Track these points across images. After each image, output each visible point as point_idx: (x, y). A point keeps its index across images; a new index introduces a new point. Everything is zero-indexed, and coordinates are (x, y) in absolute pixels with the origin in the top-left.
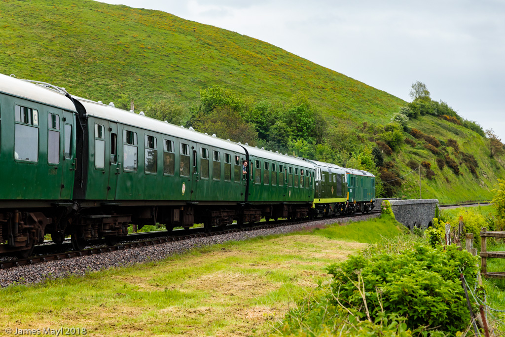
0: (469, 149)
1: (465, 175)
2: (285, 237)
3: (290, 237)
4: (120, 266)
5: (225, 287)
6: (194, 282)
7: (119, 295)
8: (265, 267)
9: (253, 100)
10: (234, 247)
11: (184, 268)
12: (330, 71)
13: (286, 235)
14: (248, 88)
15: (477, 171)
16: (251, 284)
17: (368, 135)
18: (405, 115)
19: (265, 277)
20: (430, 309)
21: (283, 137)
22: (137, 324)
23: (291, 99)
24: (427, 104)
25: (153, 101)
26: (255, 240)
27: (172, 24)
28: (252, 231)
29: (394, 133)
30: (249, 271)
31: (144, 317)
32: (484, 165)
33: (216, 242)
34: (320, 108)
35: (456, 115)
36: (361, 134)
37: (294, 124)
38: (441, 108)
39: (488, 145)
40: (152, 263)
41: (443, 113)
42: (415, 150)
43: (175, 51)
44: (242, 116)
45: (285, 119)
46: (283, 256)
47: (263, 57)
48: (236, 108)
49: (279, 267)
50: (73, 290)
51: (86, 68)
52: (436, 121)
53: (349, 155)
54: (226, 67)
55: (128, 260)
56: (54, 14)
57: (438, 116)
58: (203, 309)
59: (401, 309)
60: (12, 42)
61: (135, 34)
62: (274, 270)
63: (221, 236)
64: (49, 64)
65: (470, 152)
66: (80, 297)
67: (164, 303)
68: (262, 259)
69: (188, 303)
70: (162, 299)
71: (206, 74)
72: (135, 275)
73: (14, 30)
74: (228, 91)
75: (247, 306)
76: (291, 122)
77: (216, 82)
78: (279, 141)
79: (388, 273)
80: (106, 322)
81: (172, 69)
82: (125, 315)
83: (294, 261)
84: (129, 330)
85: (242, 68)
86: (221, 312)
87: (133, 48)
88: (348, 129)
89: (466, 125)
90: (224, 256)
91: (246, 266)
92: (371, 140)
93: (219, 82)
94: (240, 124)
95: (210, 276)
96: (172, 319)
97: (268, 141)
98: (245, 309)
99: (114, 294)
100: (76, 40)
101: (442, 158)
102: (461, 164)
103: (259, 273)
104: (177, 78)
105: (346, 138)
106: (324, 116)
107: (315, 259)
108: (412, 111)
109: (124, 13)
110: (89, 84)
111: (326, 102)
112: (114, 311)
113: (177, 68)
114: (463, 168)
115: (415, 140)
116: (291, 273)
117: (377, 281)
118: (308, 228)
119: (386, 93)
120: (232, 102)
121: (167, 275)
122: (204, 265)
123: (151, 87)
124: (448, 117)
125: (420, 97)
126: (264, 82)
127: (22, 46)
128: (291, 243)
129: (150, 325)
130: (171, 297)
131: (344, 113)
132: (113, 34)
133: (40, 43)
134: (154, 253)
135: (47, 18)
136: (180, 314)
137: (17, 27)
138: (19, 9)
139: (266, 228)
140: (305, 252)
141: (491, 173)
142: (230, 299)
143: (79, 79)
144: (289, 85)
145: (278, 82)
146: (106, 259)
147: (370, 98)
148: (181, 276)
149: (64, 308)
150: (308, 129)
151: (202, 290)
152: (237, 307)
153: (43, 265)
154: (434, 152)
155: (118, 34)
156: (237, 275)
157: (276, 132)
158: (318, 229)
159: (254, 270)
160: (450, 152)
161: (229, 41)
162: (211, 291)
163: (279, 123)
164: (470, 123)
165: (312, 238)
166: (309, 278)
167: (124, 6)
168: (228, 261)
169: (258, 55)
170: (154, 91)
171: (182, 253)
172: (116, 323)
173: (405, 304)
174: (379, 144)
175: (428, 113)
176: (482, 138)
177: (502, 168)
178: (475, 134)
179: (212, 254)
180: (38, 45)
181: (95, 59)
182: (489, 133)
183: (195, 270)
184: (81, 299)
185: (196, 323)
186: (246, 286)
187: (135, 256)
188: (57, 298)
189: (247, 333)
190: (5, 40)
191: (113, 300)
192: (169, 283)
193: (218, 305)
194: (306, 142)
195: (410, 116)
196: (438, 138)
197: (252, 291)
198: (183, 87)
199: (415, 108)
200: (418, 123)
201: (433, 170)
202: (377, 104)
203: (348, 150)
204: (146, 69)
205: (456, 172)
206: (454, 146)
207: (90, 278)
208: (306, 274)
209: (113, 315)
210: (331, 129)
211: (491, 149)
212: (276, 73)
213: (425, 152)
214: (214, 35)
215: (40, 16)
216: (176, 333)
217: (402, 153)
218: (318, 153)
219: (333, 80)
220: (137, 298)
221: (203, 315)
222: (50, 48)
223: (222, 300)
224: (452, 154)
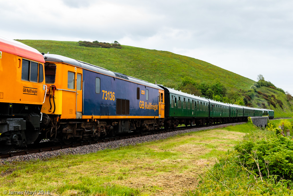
0: (279, 98)
1: (278, 108)
2: (212, 130)
3: (214, 130)
4: (149, 141)
5: (189, 150)
6: (177, 148)
7: (146, 153)
8: (205, 142)
9: (200, 82)
10: (193, 134)
11: (173, 142)
12: (228, 71)
13: (213, 130)
14: (198, 77)
15: (283, 106)
16: (199, 149)
17: (242, 94)
18: (255, 86)
19: (205, 146)
20: (291, 169)
21: (211, 94)
22: (151, 167)
23: (214, 81)
24: (263, 82)
25: (165, 82)
26: (201, 131)
27: (171, 56)
28: (200, 128)
29: (251, 93)
30: (199, 144)
31: (154, 164)
32: (285, 104)
33: (186, 132)
34: (224, 84)
35: (274, 86)
36: (239, 93)
37: (215, 90)
38: (269, 83)
39: (286, 97)
40: (161, 140)
41: (269, 85)
42: (259, 99)
43: (173, 65)
44: (196, 87)
45: (212, 88)
46: (212, 138)
47: (203, 66)
48: (194, 84)
49: (210, 142)
50: (129, 151)
51: (142, 71)
52: (267, 88)
53: (235, 101)
54: (191, 70)
55: (153, 139)
56: (131, 53)
57: (267, 86)
58: (179, 160)
59: (275, 169)
60: (117, 63)
61: (159, 59)
62: (208, 144)
63: (188, 130)
64: (130, 70)
65: (280, 99)
66: (131, 154)
67: (164, 157)
68: (204, 139)
69: (173, 158)
70: (163, 155)
71: (183, 73)
72: (154, 145)
73: (118, 59)
74: (191, 78)
75: (197, 159)
76: (214, 89)
77: (187, 75)
78: (209, 96)
79: (266, 150)
80: (139, 166)
81: (172, 71)
82: (147, 162)
83: (216, 140)
84: (147, 170)
85: (196, 70)
86: (186, 162)
87: (158, 64)
88: (235, 91)
89: (278, 90)
90: (189, 137)
91: (197, 141)
92: (243, 95)
93: (188, 75)
94: (196, 90)
95: (183, 146)
96: (166, 165)
97: (205, 96)
98: (197, 161)
99: (144, 153)
100: (139, 62)
101: (269, 102)
102: (276, 104)
103: (202, 145)
104: (173, 74)
105: (234, 94)
106: (226, 87)
107: (224, 139)
108: (258, 85)
109: (155, 52)
110: (143, 77)
111: (226, 82)
112: (143, 161)
113: (173, 71)
114: (277, 105)
115: (259, 95)
116: (215, 145)
117: (261, 154)
118: (220, 127)
119: (248, 78)
120: (193, 82)
121: (167, 145)
122: (181, 141)
123: (164, 77)
124: (271, 87)
125: (261, 80)
126: (204, 75)
127: (121, 64)
128: (215, 133)
129: (156, 167)
130: (167, 155)
131: (233, 86)
132: (151, 59)
133: (127, 63)
134: (163, 136)
135: (129, 55)
136: (170, 162)
137: (119, 58)
138: (120, 52)
139: (205, 127)
140: (220, 136)
141: (288, 107)
142: (191, 156)
143: (139, 75)
144: (213, 76)
145: (209, 75)
146: (144, 139)
147: (242, 80)
148: (172, 145)
149: (123, 159)
150: (220, 91)
151: (180, 152)
152: (193, 159)
153: (120, 141)
154: (266, 99)
155: (153, 59)
156: (194, 146)
157: (208, 93)
158: (224, 127)
159: (201, 144)
160: (272, 99)
161: (191, 61)
162: (183, 152)
163: (209, 90)
164: (279, 89)
165: (222, 130)
166: (222, 147)
167: (155, 50)
168: (191, 140)
169: (202, 66)
170: (165, 79)
171: (173, 136)
172: (143, 166)
173: (277, 167)
174: (246, 97)
175: (264, 85)
176: (284, 94)
177: (292, 105)
178: (281, 93)
179: (184, 136)
180: (126, 64)
181: (145, 68)
182: (287, 92)
183: (177, 143)
184: (131, 155)
185: (176, 167)
186: (197, 150)
187: (156, 137)
188: (121, 155)
189: (197, 172)
190: (115, 62)
191: (144, 156)
192: (167, 148)
193: (185, 158)
194: (219, 96)
195: (257, 86)
196: (267, 94)
197: (200, 152)
198: (175, 77)
199: (259, 84)
200: (260, 89)
201: (266, 106)
202: (245, 82)
203: (234, 99)
204: (163, 71)
205: (275, 107)
206: (274, 97)
207: (137, 146)
208: (221, 145)
209: (142, 162)
210: (228, 91)
211: (288, 98)
212: (208, 72)
213: (263, 99)
214: (186, 59)
215: (127, 54)
216: (167, 172)
217: (254, 100)
218: (224, 100)
219: (228, 74)
220: (153, 155)
221: (179, 163)
222: (130, 65)
223: (187, 156)
224: (273, 100)
